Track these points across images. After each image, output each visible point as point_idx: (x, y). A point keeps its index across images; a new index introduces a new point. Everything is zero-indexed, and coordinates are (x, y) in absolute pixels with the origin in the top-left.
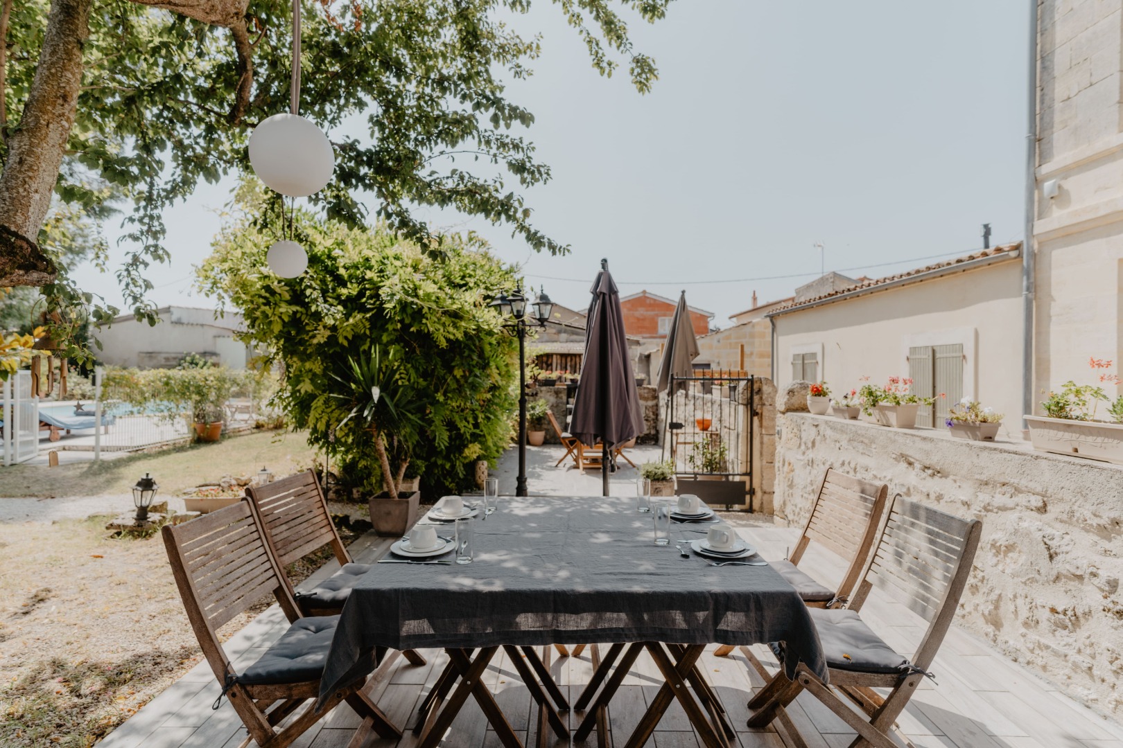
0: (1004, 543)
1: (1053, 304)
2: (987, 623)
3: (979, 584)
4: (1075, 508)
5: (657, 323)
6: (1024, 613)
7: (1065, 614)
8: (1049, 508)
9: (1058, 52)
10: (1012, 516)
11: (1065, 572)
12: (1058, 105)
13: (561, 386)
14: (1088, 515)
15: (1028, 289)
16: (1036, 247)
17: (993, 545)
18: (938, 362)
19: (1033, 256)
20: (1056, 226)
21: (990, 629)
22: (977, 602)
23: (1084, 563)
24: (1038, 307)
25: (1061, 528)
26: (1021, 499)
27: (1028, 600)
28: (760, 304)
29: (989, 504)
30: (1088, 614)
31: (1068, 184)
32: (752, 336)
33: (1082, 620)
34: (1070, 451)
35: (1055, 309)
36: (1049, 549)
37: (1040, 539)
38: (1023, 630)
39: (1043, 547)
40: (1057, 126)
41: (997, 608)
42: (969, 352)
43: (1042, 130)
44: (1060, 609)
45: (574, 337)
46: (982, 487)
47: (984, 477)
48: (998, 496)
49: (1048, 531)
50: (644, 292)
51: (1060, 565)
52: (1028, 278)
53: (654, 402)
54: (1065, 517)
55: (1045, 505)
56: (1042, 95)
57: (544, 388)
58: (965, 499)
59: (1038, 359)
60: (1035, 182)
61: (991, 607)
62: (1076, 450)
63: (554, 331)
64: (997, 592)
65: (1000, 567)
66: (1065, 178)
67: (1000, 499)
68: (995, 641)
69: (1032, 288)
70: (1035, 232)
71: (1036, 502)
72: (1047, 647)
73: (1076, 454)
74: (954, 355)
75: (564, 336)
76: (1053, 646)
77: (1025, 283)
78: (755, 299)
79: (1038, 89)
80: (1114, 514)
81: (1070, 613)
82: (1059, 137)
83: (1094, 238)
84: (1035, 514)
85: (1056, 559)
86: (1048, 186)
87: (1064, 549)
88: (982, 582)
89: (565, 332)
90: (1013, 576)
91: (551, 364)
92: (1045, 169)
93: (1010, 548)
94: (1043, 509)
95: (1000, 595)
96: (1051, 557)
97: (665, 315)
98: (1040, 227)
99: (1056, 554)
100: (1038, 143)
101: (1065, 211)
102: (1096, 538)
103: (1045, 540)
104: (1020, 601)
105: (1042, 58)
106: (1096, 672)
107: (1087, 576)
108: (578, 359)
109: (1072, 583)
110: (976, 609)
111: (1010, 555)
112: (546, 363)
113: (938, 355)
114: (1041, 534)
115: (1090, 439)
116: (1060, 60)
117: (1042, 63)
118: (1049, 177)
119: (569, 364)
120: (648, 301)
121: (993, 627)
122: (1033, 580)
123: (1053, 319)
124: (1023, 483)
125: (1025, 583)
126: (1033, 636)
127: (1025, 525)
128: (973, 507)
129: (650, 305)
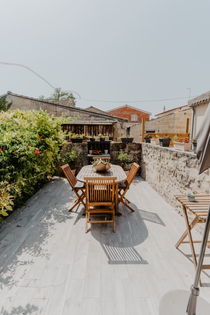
5: (131, 117)
13: (85, 143)
28: (166, 111)
32: (174, 119)
45: (98, 118)
50: (126, 105)
53: (139, 151)
57: (75, 144)
63: (88, 115)
75: (93, 118)
78: (164, 109)
89: (93, 116)
91: (83, 130)
97: (134, 114)
108: (97, 128)
112: (81, 130)
119: (92, 130)
120: (128, 109)
129: (129, 110)
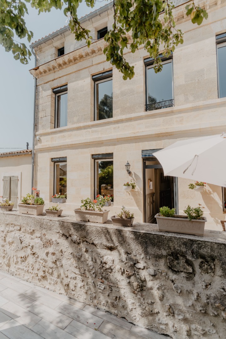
0: (11, 241)
1: (38, 167)
2: (7, 267)
3: (5, 255)
4: (26, 228)
6: (15, 260)
7: (24, 258)
8: (21, 229)
9: (40, 105)
10: (13, 233)
11: (24, 246)
12: (40, 119)
14: (29, 230)
15: (33, 163)
16: (35, 152)
17: (9, 243)
18: (11, 181)
19: (34, 154)
20: (39, 148)
21: (7, 268)
22: (4, 261)
23: (27, 243)
24: (35, 167)
25: (23, 234)
26: (15, 228)
27: (16, 256)
29: (8, 231)
30: (28, 256)
31: (42, 138)
33: (27, 258)
34: (26, 213)
35: (38, 168)
36: (21, 241)
37: (19, 238)
38: (15, 265)
39: (19, 240)
40: (39, 124)
41: (9, 261)
42: (19, 178)
43: (37, 123)
44: (23, 257)
46: (7, 226)
47: (7, 223)
48: (11, 228)
49: (21, 236)
51: (24, 245)
52: (33, 160)
54: (24, 231)
55: (20, 229)
56: (37, 115)
58: (2, 230)
59: (35, 181)
60: (35, 136)
61: (8, 261)
62: (28, 212)
64: (9, 256)
65: (10, 249)
66: (41, 137)
67: (11, 229)
68: (8, 271)
69: (34, 162)
70: (35, 148)
71: (19, 228)
72: (20, 268)
73: (27, 213)
74: (16, 179)
76: (21, 267)
77: (32, 161)
79: (36, 113)
80: (33, 229)
81: (25, 257)
82: (40, 126)
83: (46, 152)
84: (18, 231)
85: (23, 243)
86: (37, 137)
87: (24, 240)
88: (6, 254)
90: (13, 250)
92: (37, 133)
93: (13, 243)
94: (20, 230)
95: (10, 257)
96: (21, 243)
98: (36, 147)
99: (22, 242)
100: (36, 126)
101: (41, 144)
102: (30, 235)
103: (20, 238)
104: (15, 257)
105: (37, 106)
106: (29, 271)
107: (28, 246)
109: (25, 249)
110: (4, 263)
111: (13, 244)
113: (11, 179)
114: (19, 237)
115: (30, 209)
116: (40, 108)
117: (37, 107)
118: (38, 135)
121: (8, 267)
122: (17, 250)
123: (38, 171)
124: (16, 223)
125: (16, 252)
126: (17, 266)
127: (16, 235)
128: (4, 232)
